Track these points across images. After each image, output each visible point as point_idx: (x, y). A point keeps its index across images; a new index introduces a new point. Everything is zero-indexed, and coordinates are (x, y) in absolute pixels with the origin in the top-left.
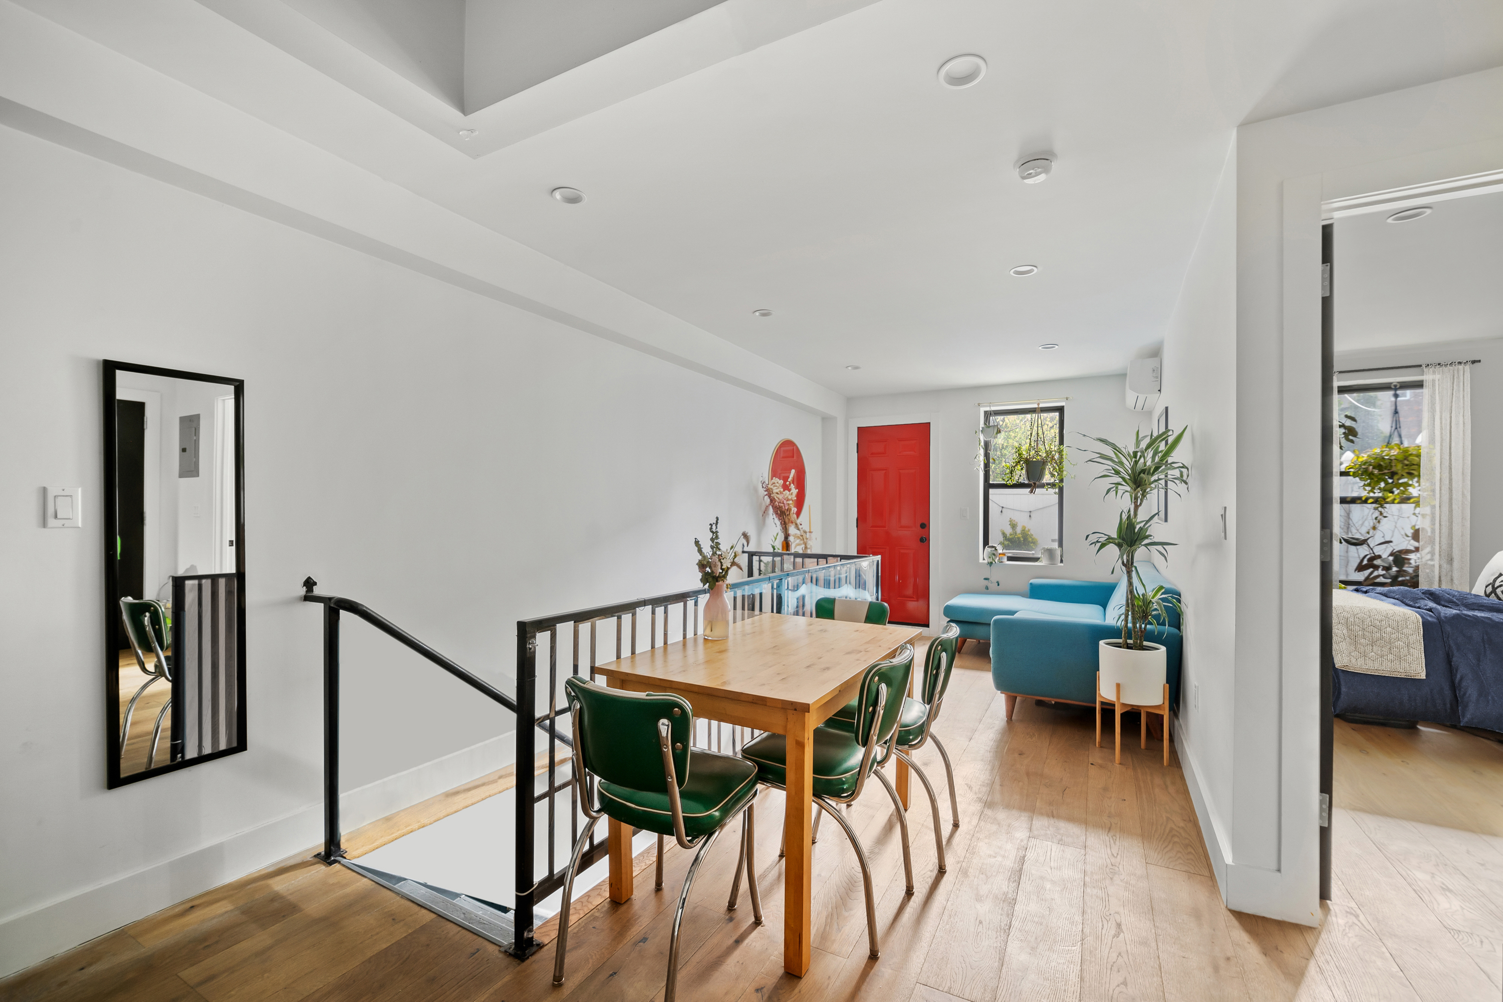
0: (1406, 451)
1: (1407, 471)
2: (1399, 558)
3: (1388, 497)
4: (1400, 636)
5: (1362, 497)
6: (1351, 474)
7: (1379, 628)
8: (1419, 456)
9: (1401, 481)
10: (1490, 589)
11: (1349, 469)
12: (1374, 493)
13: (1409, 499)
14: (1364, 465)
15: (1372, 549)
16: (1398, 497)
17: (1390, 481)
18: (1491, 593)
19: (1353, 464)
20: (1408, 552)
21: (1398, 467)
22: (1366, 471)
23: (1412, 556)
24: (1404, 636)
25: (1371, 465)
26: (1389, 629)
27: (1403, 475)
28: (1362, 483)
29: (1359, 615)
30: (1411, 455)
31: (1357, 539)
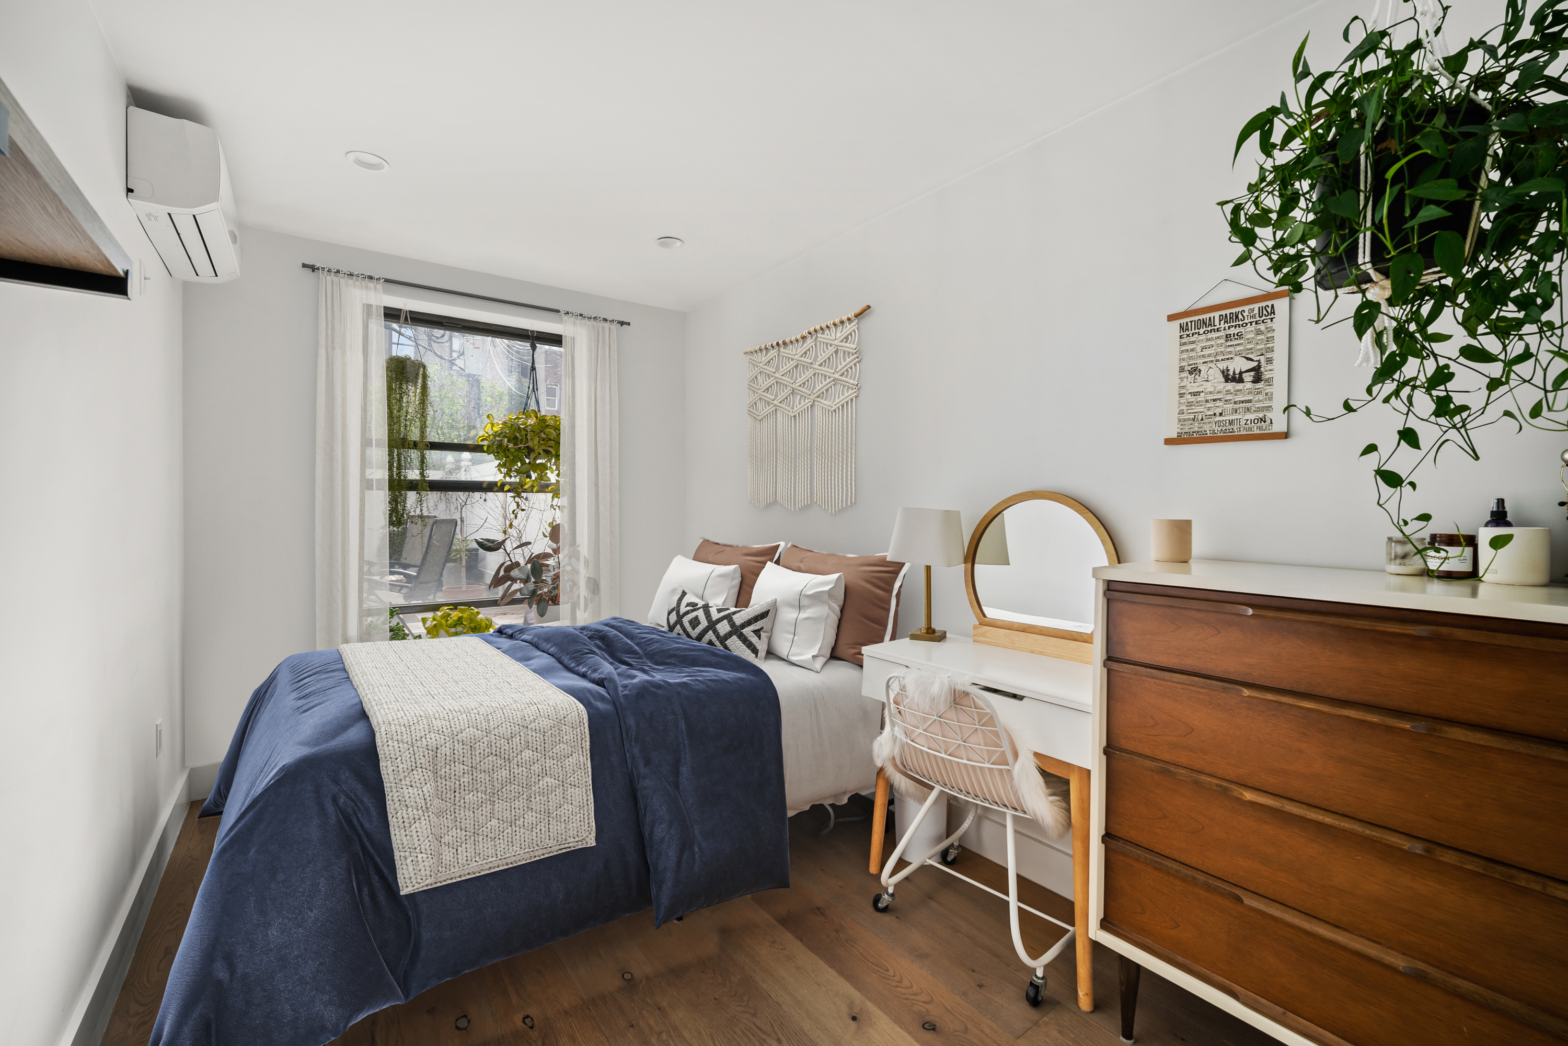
0: (543, 420)
1: (543, 447)
2: (537, 564)
3: (526, 484)
4: (548, 765)
5: (497, 482)
6: (485, 448)
7: (507, 757)
8: (557, 429)
9: (538, 461)
10: (673, 618)
11: (482, 441)
12: (511, 477)
13: (547, 486)
14: (499, 436)
15: (509, 555)
16: (536, 484)
17: (527, 461)
18: (675, 624)
19: (486, 435)
20: (546, 556)
21: (534, 443)
22: (500, 445)
23: (551, 562)
24: (555, 762)
25: (506, 437)
26: (527, 754)
27: (540, 454)
28: (498, 462)
29: (464, 734)
30: (548, 426)
31: (493, 541)
